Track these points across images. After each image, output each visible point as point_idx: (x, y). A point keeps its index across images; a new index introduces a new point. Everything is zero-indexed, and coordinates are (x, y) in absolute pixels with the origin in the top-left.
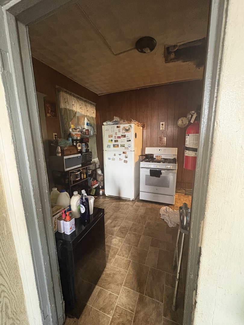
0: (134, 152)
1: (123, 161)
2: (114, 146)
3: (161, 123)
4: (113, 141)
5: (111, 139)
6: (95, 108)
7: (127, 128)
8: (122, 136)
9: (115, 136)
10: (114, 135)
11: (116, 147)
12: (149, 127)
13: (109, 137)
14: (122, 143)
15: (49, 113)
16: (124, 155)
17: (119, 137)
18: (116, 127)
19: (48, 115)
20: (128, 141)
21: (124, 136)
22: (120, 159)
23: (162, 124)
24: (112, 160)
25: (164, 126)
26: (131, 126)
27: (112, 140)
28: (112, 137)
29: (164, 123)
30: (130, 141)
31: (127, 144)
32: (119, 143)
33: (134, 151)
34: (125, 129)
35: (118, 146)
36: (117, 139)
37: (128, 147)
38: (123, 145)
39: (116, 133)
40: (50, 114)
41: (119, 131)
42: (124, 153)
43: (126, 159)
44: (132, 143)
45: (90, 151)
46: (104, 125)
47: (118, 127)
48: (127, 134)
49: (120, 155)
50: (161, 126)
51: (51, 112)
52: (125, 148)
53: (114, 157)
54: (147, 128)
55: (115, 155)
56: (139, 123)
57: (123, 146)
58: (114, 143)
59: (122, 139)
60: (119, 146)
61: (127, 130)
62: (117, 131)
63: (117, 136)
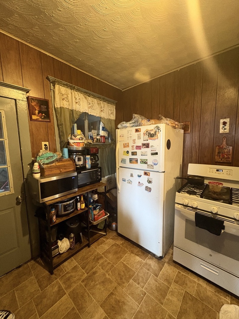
0: (163, 174)
1: (144, 187)
2: (131, 160)
3: (222, 121)
4: (130, 153)
5: (126, 149)
6: (115, 107)
7: (152, 132)
8: (144, 145)
9: (133, 145)
10: (131, 144)
11: (133, 163)
12: (197, 129)
13: (124, 147)
14: (144, 158)
15: (35, 114)
16: (146, 177)
17: (138, 147)
18: (134, 131)
19: (34, 117)
20: (152, 154)
21: (147, 146)
22: (139, 182)
23: (225, 123)
24: (128, 183)
25: (227, 127)
26: (158, 128)
27: (128, 152)
28: (128, 146)
29: (227, 120)
30: (157, 154)
31: (151, 159)
32: (139, 157)
33: (164, 172)
34: (149, 133)
35: (137, 161)
36: (135, 150)
37: (152, 164)
38: (144, 160)
39: (134, 141)
40: (38, 116)
41: (139, 138)
42: (146, 174)
43: (149, 185)
44: (161, 158)
45: (99, 166)
46: (118, 129)
47: (137, 131)
48: (151, 142)
49: (139, 176)
50: (221, 126)
51: (39, 113)
52: (148, 165)
53: (131, 179)
54: (192, 131)
55: (132, 175)
56: (176, 123)
57: (145, 162)
58: (130, 156)
59: (144, 150)
60: (139, 161)
61: (151, 136)
62: (136, 138)
63: (135, 145)
